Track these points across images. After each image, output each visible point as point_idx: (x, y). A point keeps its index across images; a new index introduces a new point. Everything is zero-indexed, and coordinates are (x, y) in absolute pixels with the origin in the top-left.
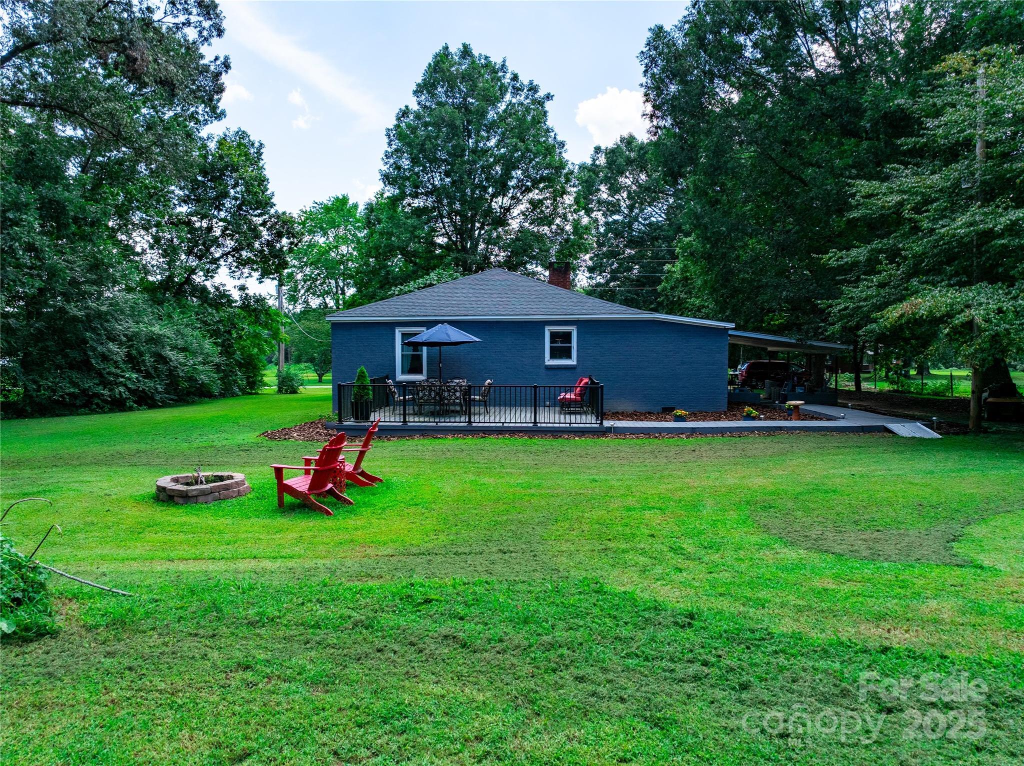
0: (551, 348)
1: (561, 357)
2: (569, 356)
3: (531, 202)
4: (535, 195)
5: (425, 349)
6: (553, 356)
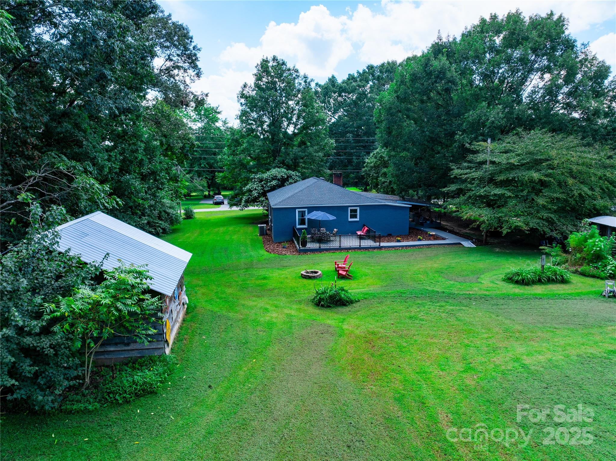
0: (350, 215)
1: (353, 218)
2: (356, 218)
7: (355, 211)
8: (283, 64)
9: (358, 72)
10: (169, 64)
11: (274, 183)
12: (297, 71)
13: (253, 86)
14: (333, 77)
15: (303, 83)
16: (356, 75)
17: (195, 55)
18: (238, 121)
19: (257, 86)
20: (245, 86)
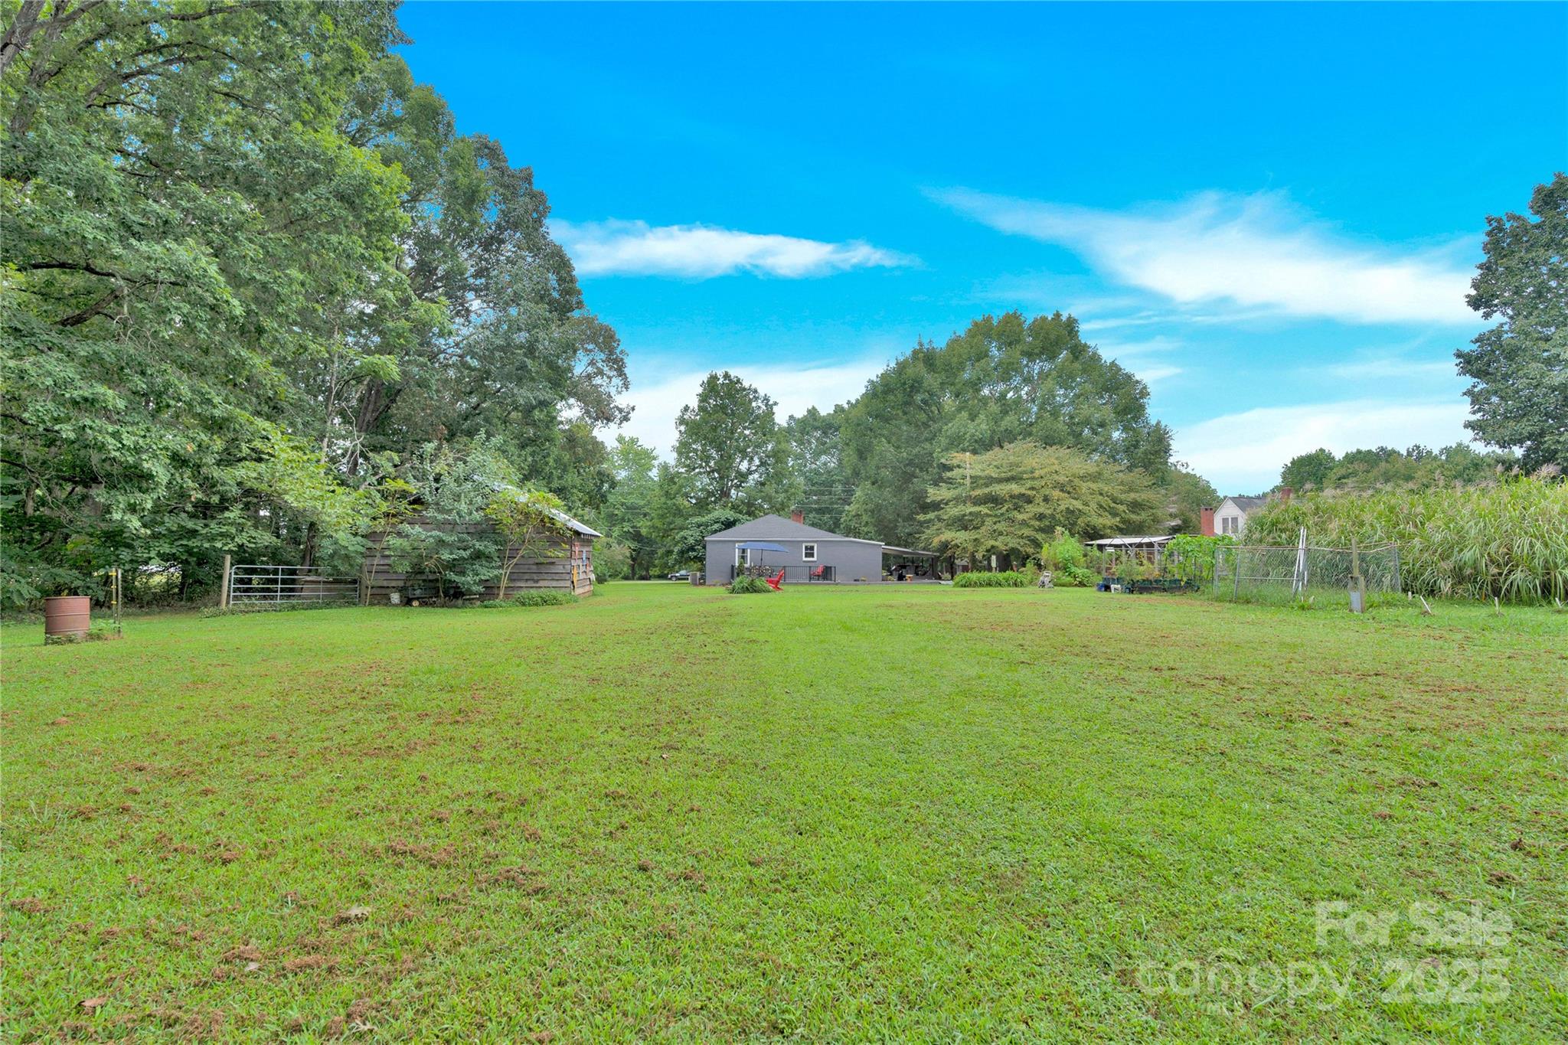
0: (806, 553)
1: (810, 557)
2: (813, 556)
6: (806, 556)
7: (812, 548)
8: (738, 381)
9: (849, 402)
10: (590, 369)
11: (716, 526)
12: (756, 391)
13: (696, 408)
14: (814, 408)
15: (764, 407)
16: (846, 406)
17: (622, 360)
18: (675, 455)
19: (702, 409)
20: (686, 408)
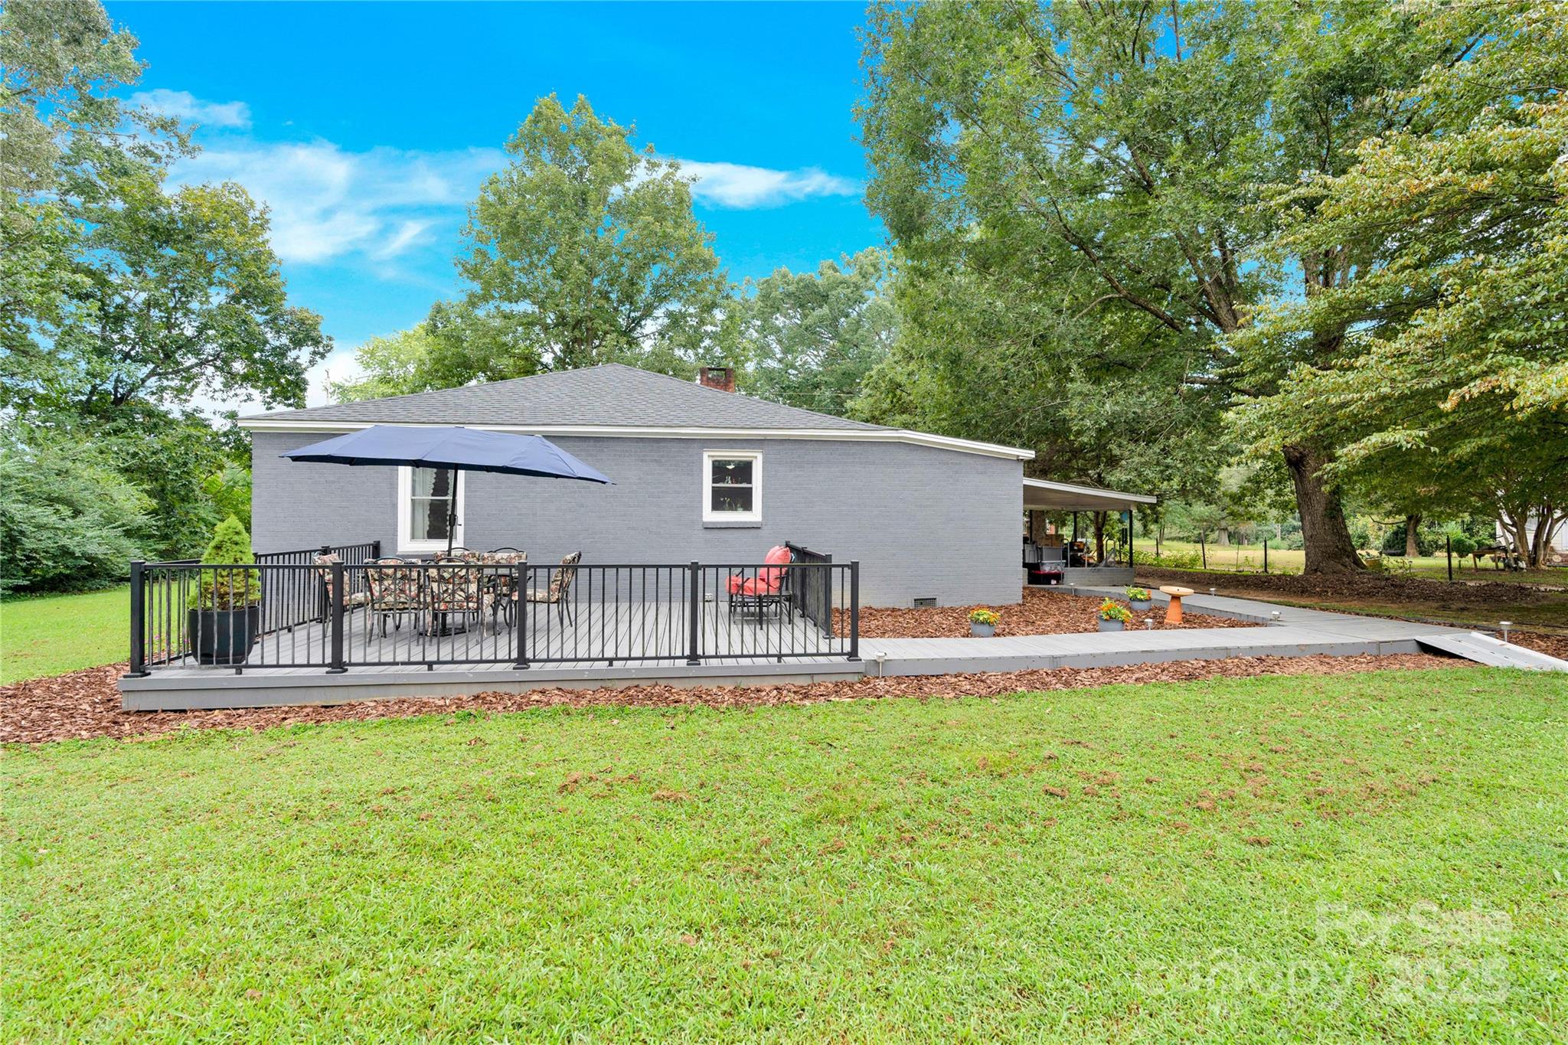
0: (715, 491)
1: (732, 507)
2: (747, 506)
3: (669, 315)
4: (675, 306)
5: (461, 473)
6: (717, 505)
